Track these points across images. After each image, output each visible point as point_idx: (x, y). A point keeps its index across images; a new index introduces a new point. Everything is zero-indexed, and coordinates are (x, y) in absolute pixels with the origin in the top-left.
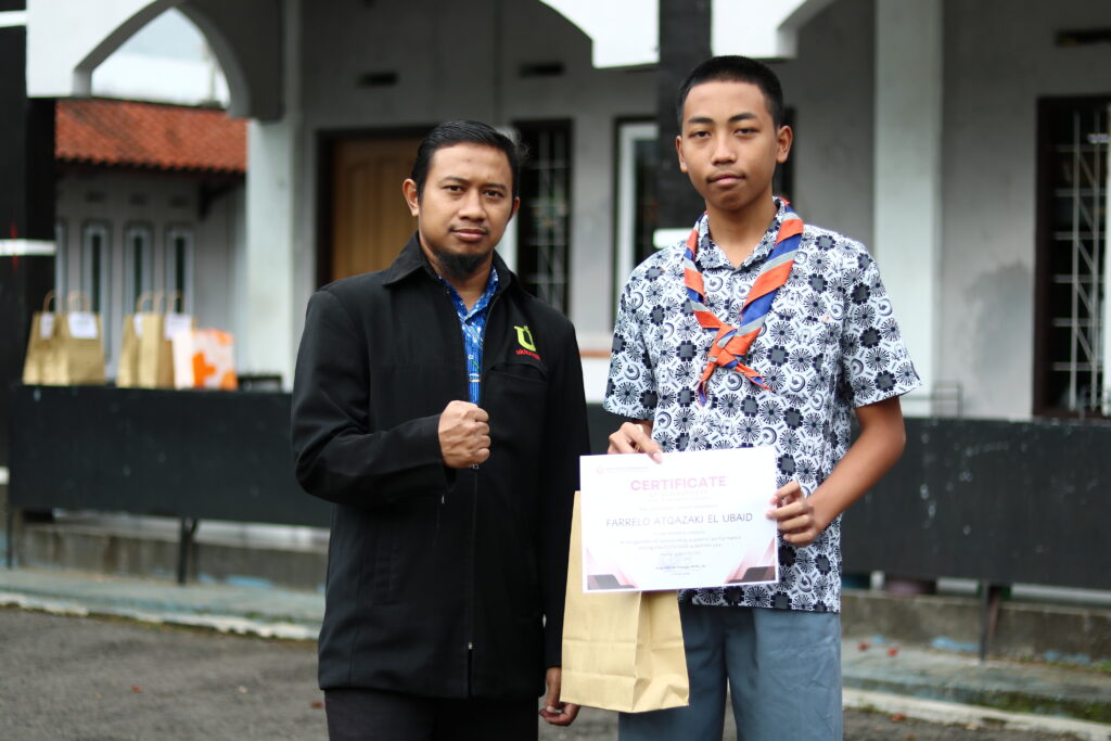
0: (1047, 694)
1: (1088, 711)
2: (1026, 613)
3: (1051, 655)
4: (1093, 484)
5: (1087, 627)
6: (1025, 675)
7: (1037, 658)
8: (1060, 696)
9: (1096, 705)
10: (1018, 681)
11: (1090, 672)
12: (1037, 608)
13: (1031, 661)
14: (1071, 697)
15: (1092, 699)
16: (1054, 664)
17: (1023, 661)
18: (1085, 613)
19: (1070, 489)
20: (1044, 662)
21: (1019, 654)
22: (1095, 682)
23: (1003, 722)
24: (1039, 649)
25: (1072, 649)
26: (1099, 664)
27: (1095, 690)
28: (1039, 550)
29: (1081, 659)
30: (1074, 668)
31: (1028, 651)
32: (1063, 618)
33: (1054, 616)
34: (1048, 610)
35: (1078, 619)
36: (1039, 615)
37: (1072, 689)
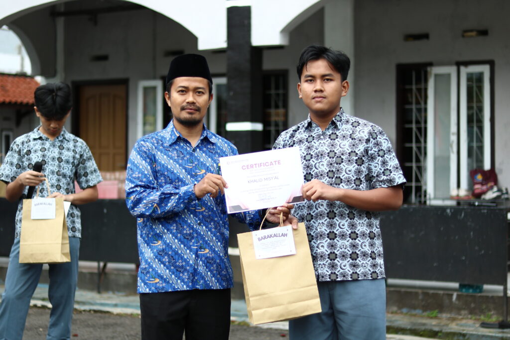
0: (403, 326)
1: (421, 333)
3: (405, 310)
4: (423, 233)
5: (420, 297)
6: (394, 319)
7: (399, 312)
8: (409, 327)
9: (424, 331)
10: (390, 321)
11: (422, 317)
12: (398, 289)
13: (396, 313)
14: (414, 327)
15: (423, 328)
16: (406, 314)
17: (392, 313)
18: (420, 291)
20: (402, 313)
21: (391, 310)
22: (424, 321)
24: (400, 308)
25: (413, 307)
26: (426, 314)
27: (424, 324)
28: (399, 263)
30: (415, 315)
31: (395, 309)
32: (411, 293)
33: (406, 293)
34: (403, 290)
35: (417, 294)
36: (399, 292)
37: (414, 324)
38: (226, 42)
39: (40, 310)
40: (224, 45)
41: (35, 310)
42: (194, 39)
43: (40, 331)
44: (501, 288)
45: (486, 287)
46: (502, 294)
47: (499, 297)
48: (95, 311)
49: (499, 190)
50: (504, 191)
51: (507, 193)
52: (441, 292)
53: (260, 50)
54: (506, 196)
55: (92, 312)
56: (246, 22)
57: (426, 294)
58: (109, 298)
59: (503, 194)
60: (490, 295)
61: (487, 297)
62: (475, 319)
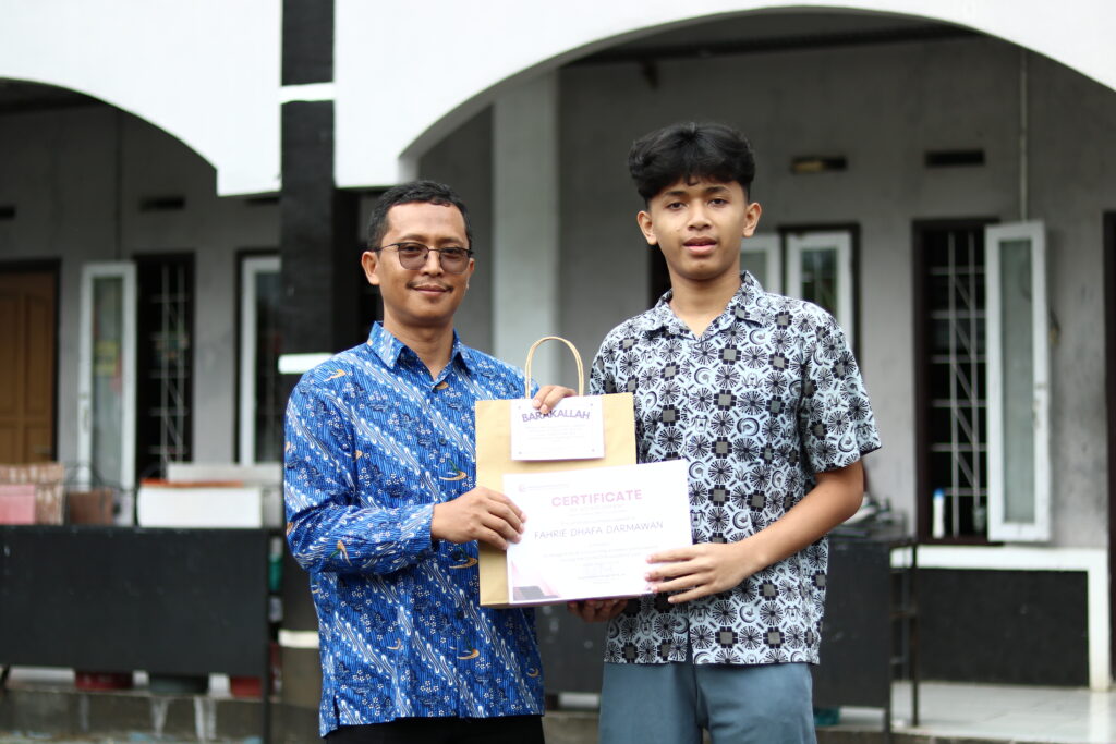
44: (876, 714)
45: (847, 712)
46: (879, 728)
47: (874, 735)
49: (873, 503)
50: (882, 504)
51: (888, 509)
54: (884, 517)
59: (879, 511)
60: (856, 729)
61: (849, 735)
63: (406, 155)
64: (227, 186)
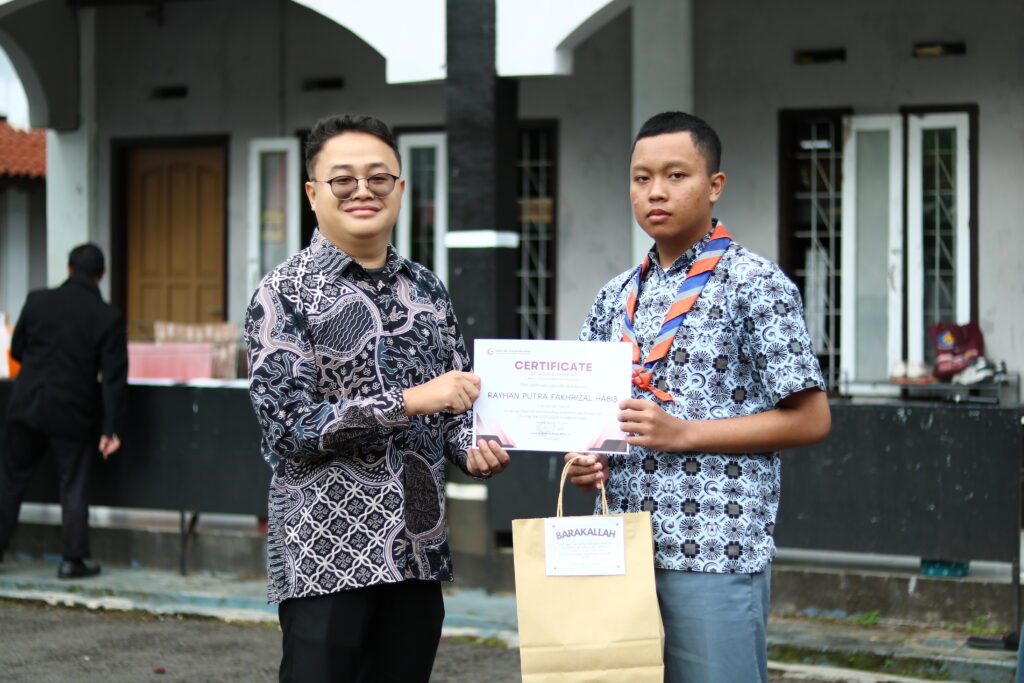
0: (814, 646)
2: (788, 573)
3: (811, 611)
4: (849, 456)
5: (843, 585)
6: (790, 629)
7: (799, 614)
8: (825, 648)
9: (858, 655)
10: (786, 635)
11: (847, 625)
12: (798, 569)
13: (793, 616)
14: (835, 648)
15: (854, 649)
16: (815, 618)
17: (786, 616)
18: (842, 573)
19: (828, 462)
20: (805, 617)
21: (782, 612)
22: (854, 634)
23: (781, 672)
24: (801, 606)
25: (830, 605)
26: (854, 618)
27: (855, 642)
28: (800, 517)
29: (838, 614)
30: (832, 622)
31: (790, 608)
32: (823, 577)
33: (815, 576)
34: (807, 570)
35: (835, 578)
36: (800, 574)
37: (835, 641)
38: (443, 67)
39: (72, 614)
40: (440, 74)
41: (62, 613)
42: (378, 62)
43: (85, 661)
44: (1008, 567)
46: (1008, 580)
47: (1003, 586)
48: (187, 616)
49: (990, 366)
50: (999, 368)
51: (1004, 371)
52: (885, 575)
53: (512, 84)
54: (1002, 378)
55: (180, 618)
56: (486, 27)
57: (854, 580)
58: (205, 586)
59: (996, 373)
60: (985, 580)
61: (979, 585)
62: (955, 630)
63: (562, 47)
64: (395, 75)
